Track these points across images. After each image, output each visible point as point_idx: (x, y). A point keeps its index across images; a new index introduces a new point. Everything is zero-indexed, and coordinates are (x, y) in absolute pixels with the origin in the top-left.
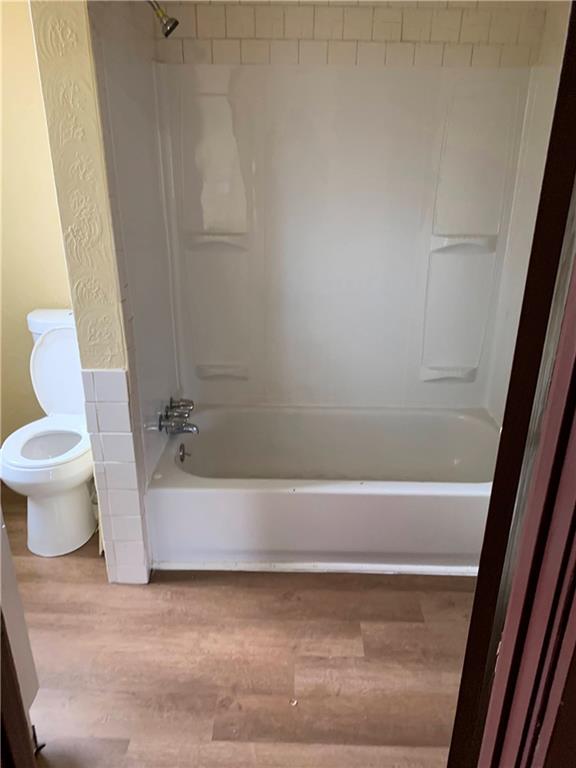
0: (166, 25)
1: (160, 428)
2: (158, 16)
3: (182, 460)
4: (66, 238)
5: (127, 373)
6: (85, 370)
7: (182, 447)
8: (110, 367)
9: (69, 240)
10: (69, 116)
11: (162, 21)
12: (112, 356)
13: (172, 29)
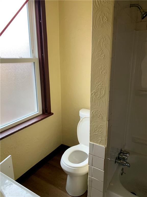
0: (143, 15)
1: (116, 162)
2: (141, 12)
3: (122, 175)
4: (92, 94)
5: (106, 148)
6: (91, 143)
7: (122, 169)
8: (99, 144)
9: (92, 95)
10: (100, 50)
11: (142, 13)
12: (101, 140)
13: (145, 16)
